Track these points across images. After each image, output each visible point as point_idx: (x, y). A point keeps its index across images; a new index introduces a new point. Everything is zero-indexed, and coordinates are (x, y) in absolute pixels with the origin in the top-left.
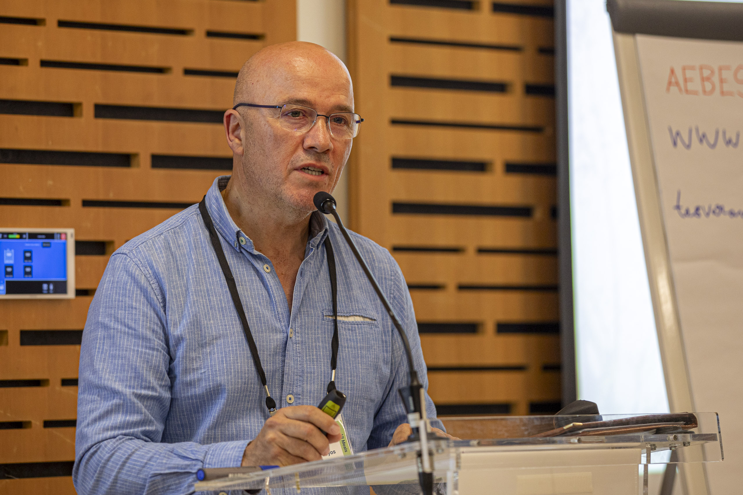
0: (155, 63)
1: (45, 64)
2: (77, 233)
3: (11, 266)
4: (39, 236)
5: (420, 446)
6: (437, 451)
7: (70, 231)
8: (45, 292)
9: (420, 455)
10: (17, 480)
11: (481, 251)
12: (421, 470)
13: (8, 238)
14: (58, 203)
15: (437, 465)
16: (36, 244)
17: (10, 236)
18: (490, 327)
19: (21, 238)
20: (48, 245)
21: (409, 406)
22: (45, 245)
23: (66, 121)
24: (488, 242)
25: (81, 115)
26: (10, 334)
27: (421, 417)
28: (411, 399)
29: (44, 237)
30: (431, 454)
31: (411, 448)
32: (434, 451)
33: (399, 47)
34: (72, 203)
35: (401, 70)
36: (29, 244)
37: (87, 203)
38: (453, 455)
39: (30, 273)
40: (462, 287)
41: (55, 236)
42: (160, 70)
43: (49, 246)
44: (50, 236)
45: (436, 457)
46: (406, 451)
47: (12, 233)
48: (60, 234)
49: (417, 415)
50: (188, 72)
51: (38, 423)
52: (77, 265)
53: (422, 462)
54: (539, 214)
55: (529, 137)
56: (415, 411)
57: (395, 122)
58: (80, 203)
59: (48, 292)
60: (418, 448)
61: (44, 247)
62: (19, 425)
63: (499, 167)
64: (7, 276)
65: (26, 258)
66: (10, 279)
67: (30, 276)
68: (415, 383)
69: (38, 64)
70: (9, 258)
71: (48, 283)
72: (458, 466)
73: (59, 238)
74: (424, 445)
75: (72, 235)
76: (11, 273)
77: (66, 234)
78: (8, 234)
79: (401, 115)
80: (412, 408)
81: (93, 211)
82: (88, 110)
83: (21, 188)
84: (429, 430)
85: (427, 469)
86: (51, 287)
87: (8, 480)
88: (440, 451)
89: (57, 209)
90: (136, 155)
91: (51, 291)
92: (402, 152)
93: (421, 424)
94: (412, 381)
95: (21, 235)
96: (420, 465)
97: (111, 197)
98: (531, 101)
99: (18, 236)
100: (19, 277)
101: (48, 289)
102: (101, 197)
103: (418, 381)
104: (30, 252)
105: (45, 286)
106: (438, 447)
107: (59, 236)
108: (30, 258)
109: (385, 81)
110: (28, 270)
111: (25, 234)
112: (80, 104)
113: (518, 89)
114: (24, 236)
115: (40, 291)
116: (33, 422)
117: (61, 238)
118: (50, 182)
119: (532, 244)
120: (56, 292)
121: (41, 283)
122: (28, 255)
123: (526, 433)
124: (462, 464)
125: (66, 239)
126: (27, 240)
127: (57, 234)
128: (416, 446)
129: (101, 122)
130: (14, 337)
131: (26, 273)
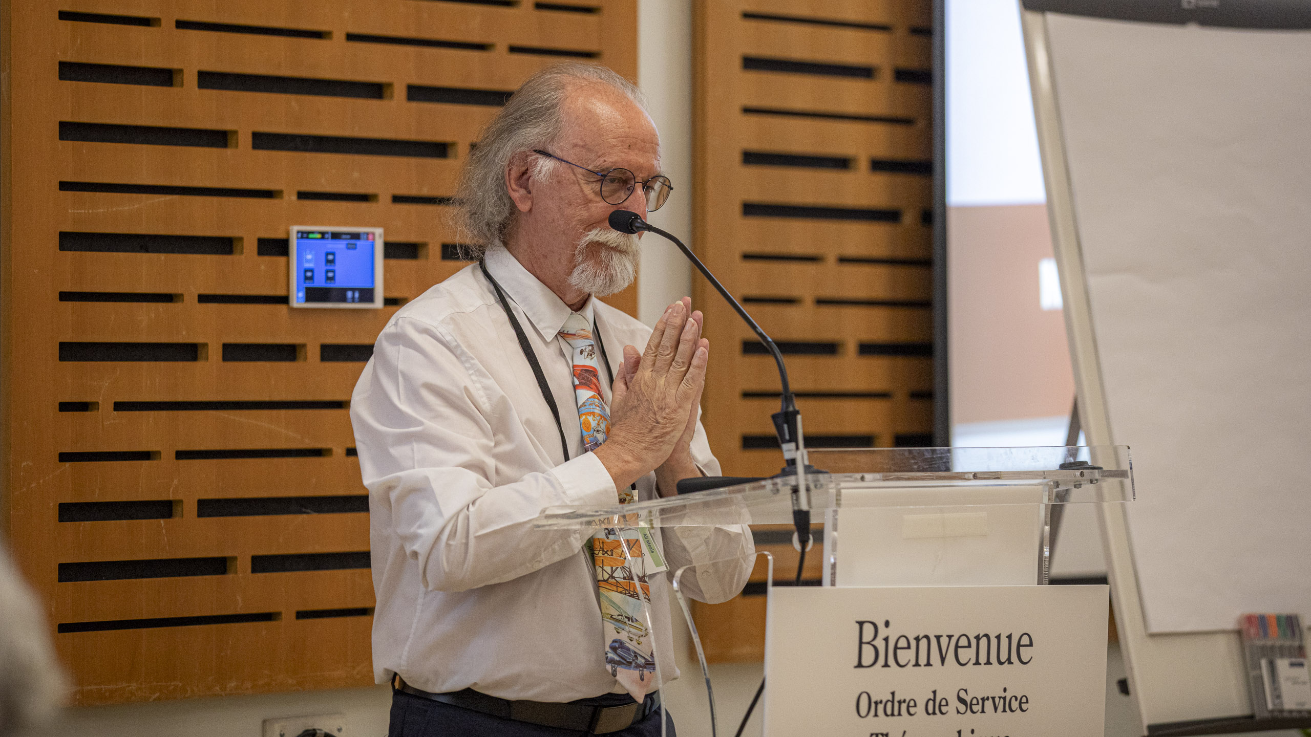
0: (476, 39)
1: (351, 37)
2: (386, 233)
3: (312, 270)
4: (344, 236)
5: (797, 480)
6: (816, 486)
7: (379, 231)
8: (349, 300)
9: (795, 490)
10: (316, 515)
11: (843, 260)
12: (796, 508)
13: (307, 238)
14: (364, 198)
15: (815, 502)
16: (339, 246)
17: (311, 236)
18: (851, 348)
19: (323, 238)
21: (784, 434)
23: (374, 103)
24: (851, 250)
25: (391, 97)
26: (309, 347)
28: (786, 426)
29: (348, 237)
30: (808, 490)
31: (785, 484)
32: (812, 486)
33: (752, 24)
34: (381, 198)
35: (754, 51)
36: (331, 245)
37: (397, 199)
38: (833, 491)
39: (333, 279)
40: (821, 302)
41: (362, 236)
42: (481, 47)
43: (354, 247)
44: (356, 236)
45: (815, 493)
46: (780, 486)
47: (313, 233)
48: (368, 234)
49: (792, 445)
50: (514, 49)
51: (340, 451)
52: (386, 269)
53: (797, 499)
54: (909, 219)
55: (900, 131)
56: (790, 441)
57: (747, 110)
58: (389, 199)
59: (353, 300)
60: (793, 483)
61: (348, 248)
62: (318, 453)
63: (863, 164)
64: (307, 281)
65: (328, 261)
66: (310, 285)
67: (332, 282)
68: (791, 409)
69: (343, 37)
70: (308, 261)
71: (353, 290)
72: (838, 504)
73: (365, 238)
74: (801, 479)
75: (380, 236)
76: (311, 278)
77: (373, 234)
78: (309, 233)
79: (754, 103)
80: (787, 437)
81: (405, 208)
82: (400, 92)
83: (323, 181)
84: (807, 463)
85: (804, 507)
86: (357, 295)
87: (305, 516)
88: (819, 486)
89: (363, 205)
90: (453, 144)
91: (357, 299)
92: (755, 146)
93: (797, 456)
94: (787, 407)
95: (323, 234)
96: (795, 502)
97: (425, 192)
98: (902, 88)
99: (319, 236)
100: (319, 282)
101: (353, 297)
102: (414, 192)
103: (794, 407)
104: (333, 254)
105: (349, 294)
106: (816, 482)
107: (366, 236)
108: (333, 261)
109: (737, 63)
110: (330, 274)
111: (327, 233)
112: (390, 85)
113: (887, 75)
114: (326, 236)
115: (344, 299)
116: (335, 449)
117: (367, 239)
118: (356, 175)
119: (901, 253)
120: (361, 300)
121: (344, 290)
122: (330, 257)
124: (843, 502)
125: (374, 239)
126: (330, 241)
127: (364, 233)
128: (792, 480)
129: (414, 105)
130: (313, 352)
131: (328, 279)
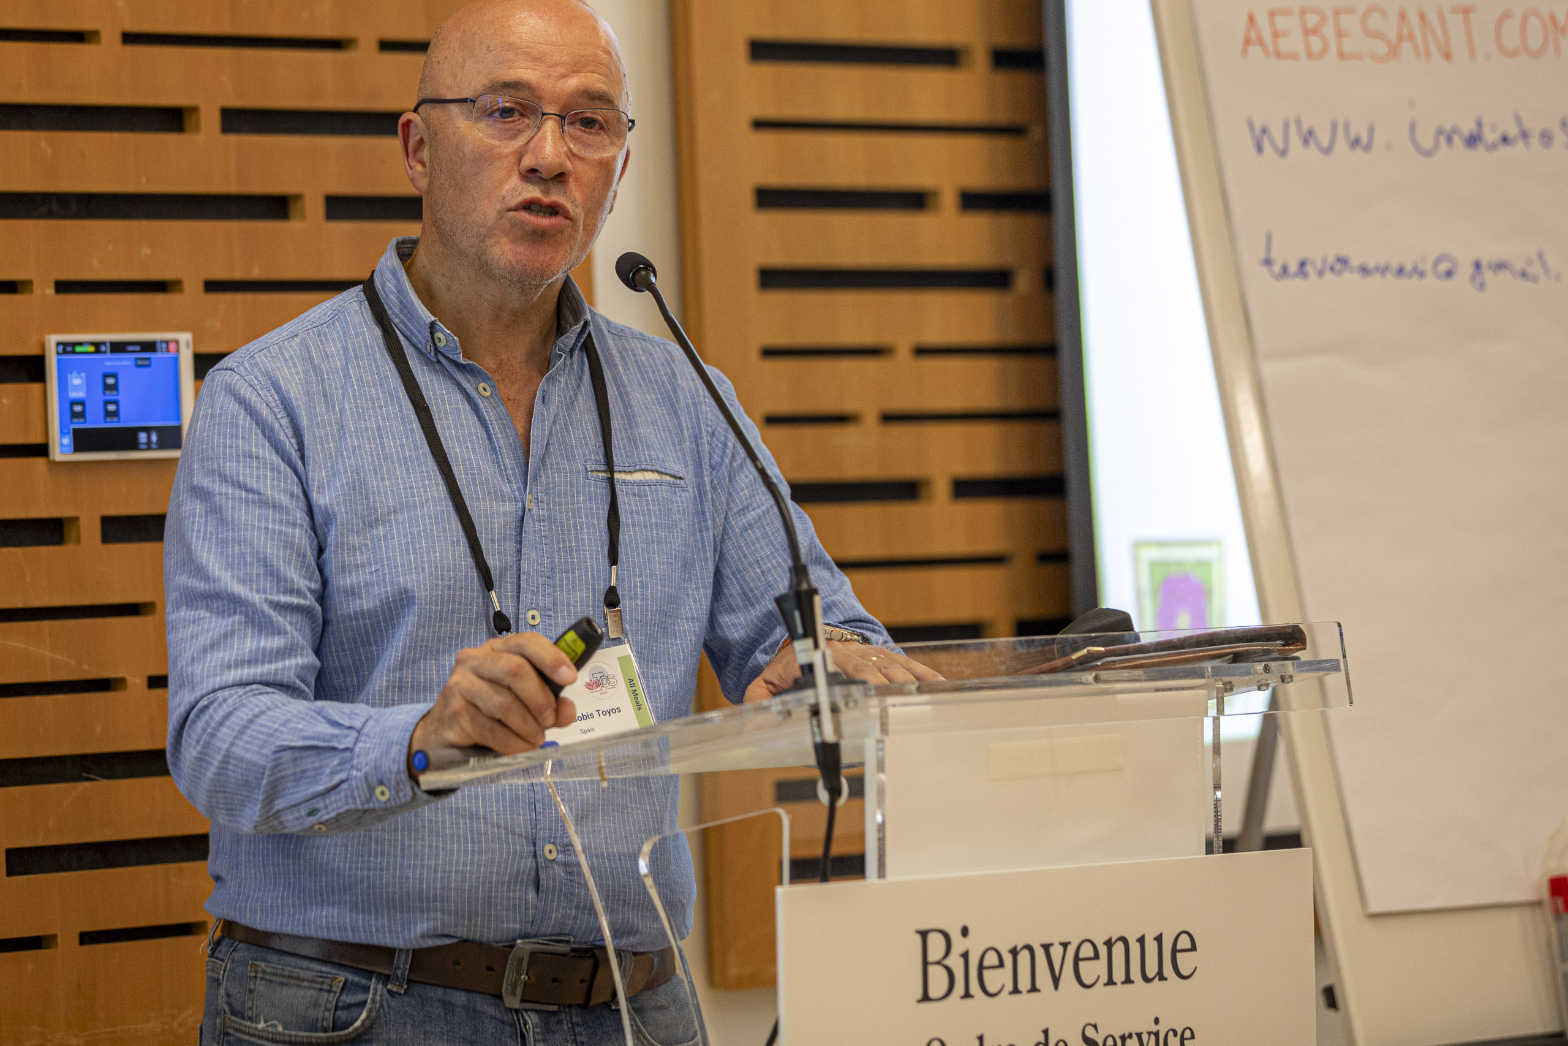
0: (326, 31)
1: (129, 38)
2: (196, 340)
3: (81, 402)
4: (130, 348)
5: (816, 696)
6: (847, 704)
7: (185, 338)
8: (143, 446)
9: (815, 712)
10: (105, 782)
11: (922, 351)
12: (818, 739)
13: (74, 352)
14: (160, 286)
15: (846, 729)
16: (125, 361)
17: (78, 349)
18: (942, 488)
19: (98, 351)
20: (146, 362)
21: (795, 627)
22: (139, 362)
23: (170, 140)
24: (934, 336)
25: (197, 129)
26: (83, 523)
27: (816, 646)
28: (797, 614)
29: (138, 348)
30: (834, 710)
31: (800, 702)
32: (841, 704)
34: (186, 285)
35: (767, 31)
36: (112, 362)
37: (212, 286)
38: (875, 711)
39: (115, 414)
40: (889, 418)
41: (158, 346)
42: (335, 44)
43: (146, 364)
44: (149, 347)
45: (845, 716)
46: (790, 707)
47: (81, 344)
48: (167, 342)
49: (809, 643)
50: (387, 46)
51: (137, 681)
53: (819, 726)
54: (1023, 282)
55: (1002, 145)
56: (805, 636)
57: (761, 125)
58: (200, 286)
59: (149, 446)
60: (812, 701)
61: (138, 366)
62: (104, 685)
63: (949, 200)
64: (75, 420)
65: (107, 388)
66: (80, 425)
67: (115, 419)
68: (804, 586)
69: (118, 39)
70: (76, 388)
71: (148, 430)
72: (884, 730)
73: (164, 350)
74: (822, 693)
75: (187, 344)
76: (82, 415)
77: (177, 342)
78: (74, 344)
79: (771, 112)
80: (800, 630)
81: (224, 299)
82: (210, 120)
83: (95, 262)
84: (831, 668)
85: (829, 736)
86: (154, 438)
87: (87, 784)
88: (851, 705)
89: (159, 298)
90: (298, 197)
91: (154, 446)
92: (775, 179)
93: (817, 658)
94: (799, 583)
95: (97, 345)
96: (816, 730)
97: (256, 273)
98: (1003, 79)
99: (91, 349)
100: (95, 421)
101: (149, 442)
102: (238, 275)
103: (809, 583)
104: (115, 376)
105: (143, 437)
106: (847, 698)
107: (164, 346)
108: (114, 387)
109: (741, 51)
110: (112, 408)
111: (104, 343)
112: (195, 110)
113: (980, 59)
114: (103, 348)
115: (135, 446)
116: (129, 678)
117: (168, 351)
118: (146, 251)
119: (1012, 336)
120: (162, 445)
121: (133, 432)
122: (111, 381)
123: (1003, 668)
124: (892, 726)
125: (178, 351)
126: (109, 355)
127: (161, 342)
128: (808, 696)
129: (234, 139)
130: (90, 529)
131: (108, 414)
